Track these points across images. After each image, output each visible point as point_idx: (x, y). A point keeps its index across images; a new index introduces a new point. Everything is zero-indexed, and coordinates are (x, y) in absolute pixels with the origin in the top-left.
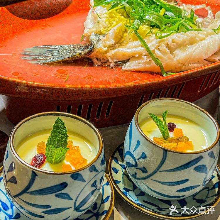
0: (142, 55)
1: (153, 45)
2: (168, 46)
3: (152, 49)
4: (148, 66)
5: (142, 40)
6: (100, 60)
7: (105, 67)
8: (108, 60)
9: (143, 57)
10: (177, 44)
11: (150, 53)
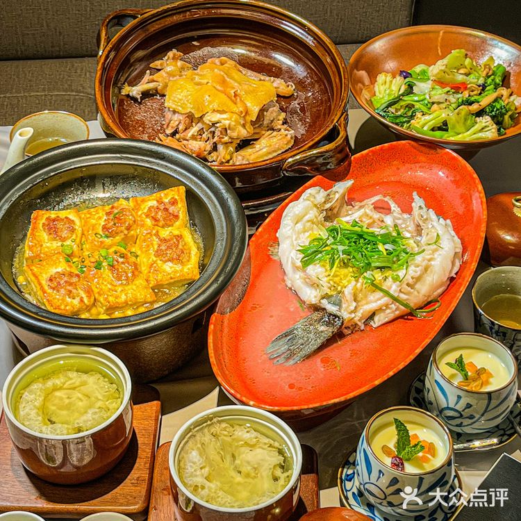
0: (388, 305)
1: (395, 291)
2: (408, 285)
3: (396, 295)
4: (397, 313)
5: (381, 290)
6: (349, 328)
7: (356, 331)
8: (356, 324)
9: (390, 306)
10: (416, 278)
11: (395, 300)
